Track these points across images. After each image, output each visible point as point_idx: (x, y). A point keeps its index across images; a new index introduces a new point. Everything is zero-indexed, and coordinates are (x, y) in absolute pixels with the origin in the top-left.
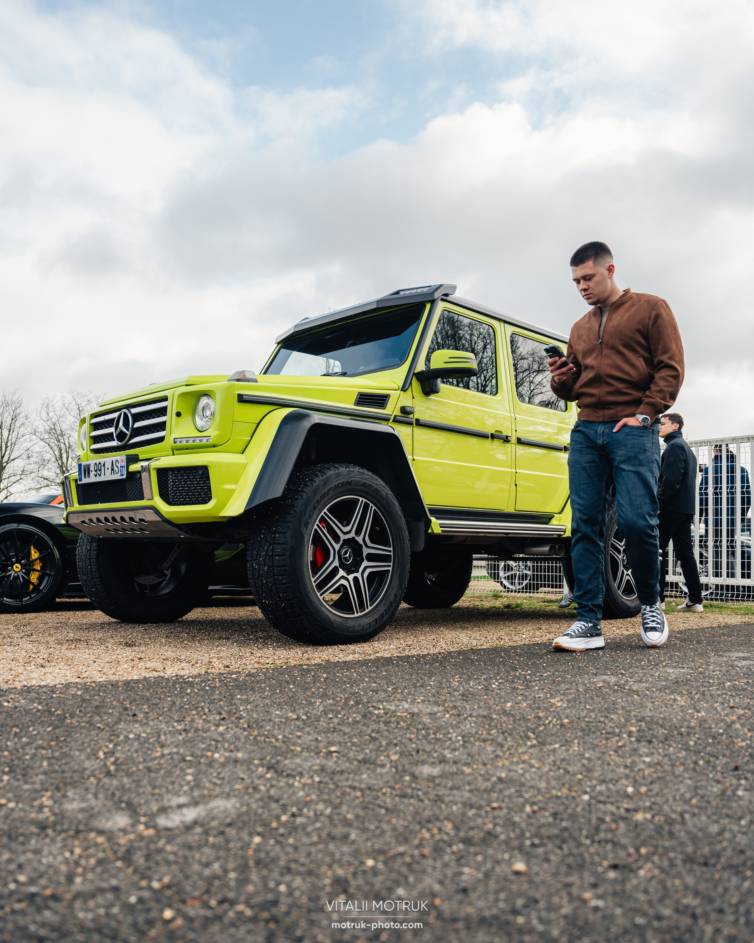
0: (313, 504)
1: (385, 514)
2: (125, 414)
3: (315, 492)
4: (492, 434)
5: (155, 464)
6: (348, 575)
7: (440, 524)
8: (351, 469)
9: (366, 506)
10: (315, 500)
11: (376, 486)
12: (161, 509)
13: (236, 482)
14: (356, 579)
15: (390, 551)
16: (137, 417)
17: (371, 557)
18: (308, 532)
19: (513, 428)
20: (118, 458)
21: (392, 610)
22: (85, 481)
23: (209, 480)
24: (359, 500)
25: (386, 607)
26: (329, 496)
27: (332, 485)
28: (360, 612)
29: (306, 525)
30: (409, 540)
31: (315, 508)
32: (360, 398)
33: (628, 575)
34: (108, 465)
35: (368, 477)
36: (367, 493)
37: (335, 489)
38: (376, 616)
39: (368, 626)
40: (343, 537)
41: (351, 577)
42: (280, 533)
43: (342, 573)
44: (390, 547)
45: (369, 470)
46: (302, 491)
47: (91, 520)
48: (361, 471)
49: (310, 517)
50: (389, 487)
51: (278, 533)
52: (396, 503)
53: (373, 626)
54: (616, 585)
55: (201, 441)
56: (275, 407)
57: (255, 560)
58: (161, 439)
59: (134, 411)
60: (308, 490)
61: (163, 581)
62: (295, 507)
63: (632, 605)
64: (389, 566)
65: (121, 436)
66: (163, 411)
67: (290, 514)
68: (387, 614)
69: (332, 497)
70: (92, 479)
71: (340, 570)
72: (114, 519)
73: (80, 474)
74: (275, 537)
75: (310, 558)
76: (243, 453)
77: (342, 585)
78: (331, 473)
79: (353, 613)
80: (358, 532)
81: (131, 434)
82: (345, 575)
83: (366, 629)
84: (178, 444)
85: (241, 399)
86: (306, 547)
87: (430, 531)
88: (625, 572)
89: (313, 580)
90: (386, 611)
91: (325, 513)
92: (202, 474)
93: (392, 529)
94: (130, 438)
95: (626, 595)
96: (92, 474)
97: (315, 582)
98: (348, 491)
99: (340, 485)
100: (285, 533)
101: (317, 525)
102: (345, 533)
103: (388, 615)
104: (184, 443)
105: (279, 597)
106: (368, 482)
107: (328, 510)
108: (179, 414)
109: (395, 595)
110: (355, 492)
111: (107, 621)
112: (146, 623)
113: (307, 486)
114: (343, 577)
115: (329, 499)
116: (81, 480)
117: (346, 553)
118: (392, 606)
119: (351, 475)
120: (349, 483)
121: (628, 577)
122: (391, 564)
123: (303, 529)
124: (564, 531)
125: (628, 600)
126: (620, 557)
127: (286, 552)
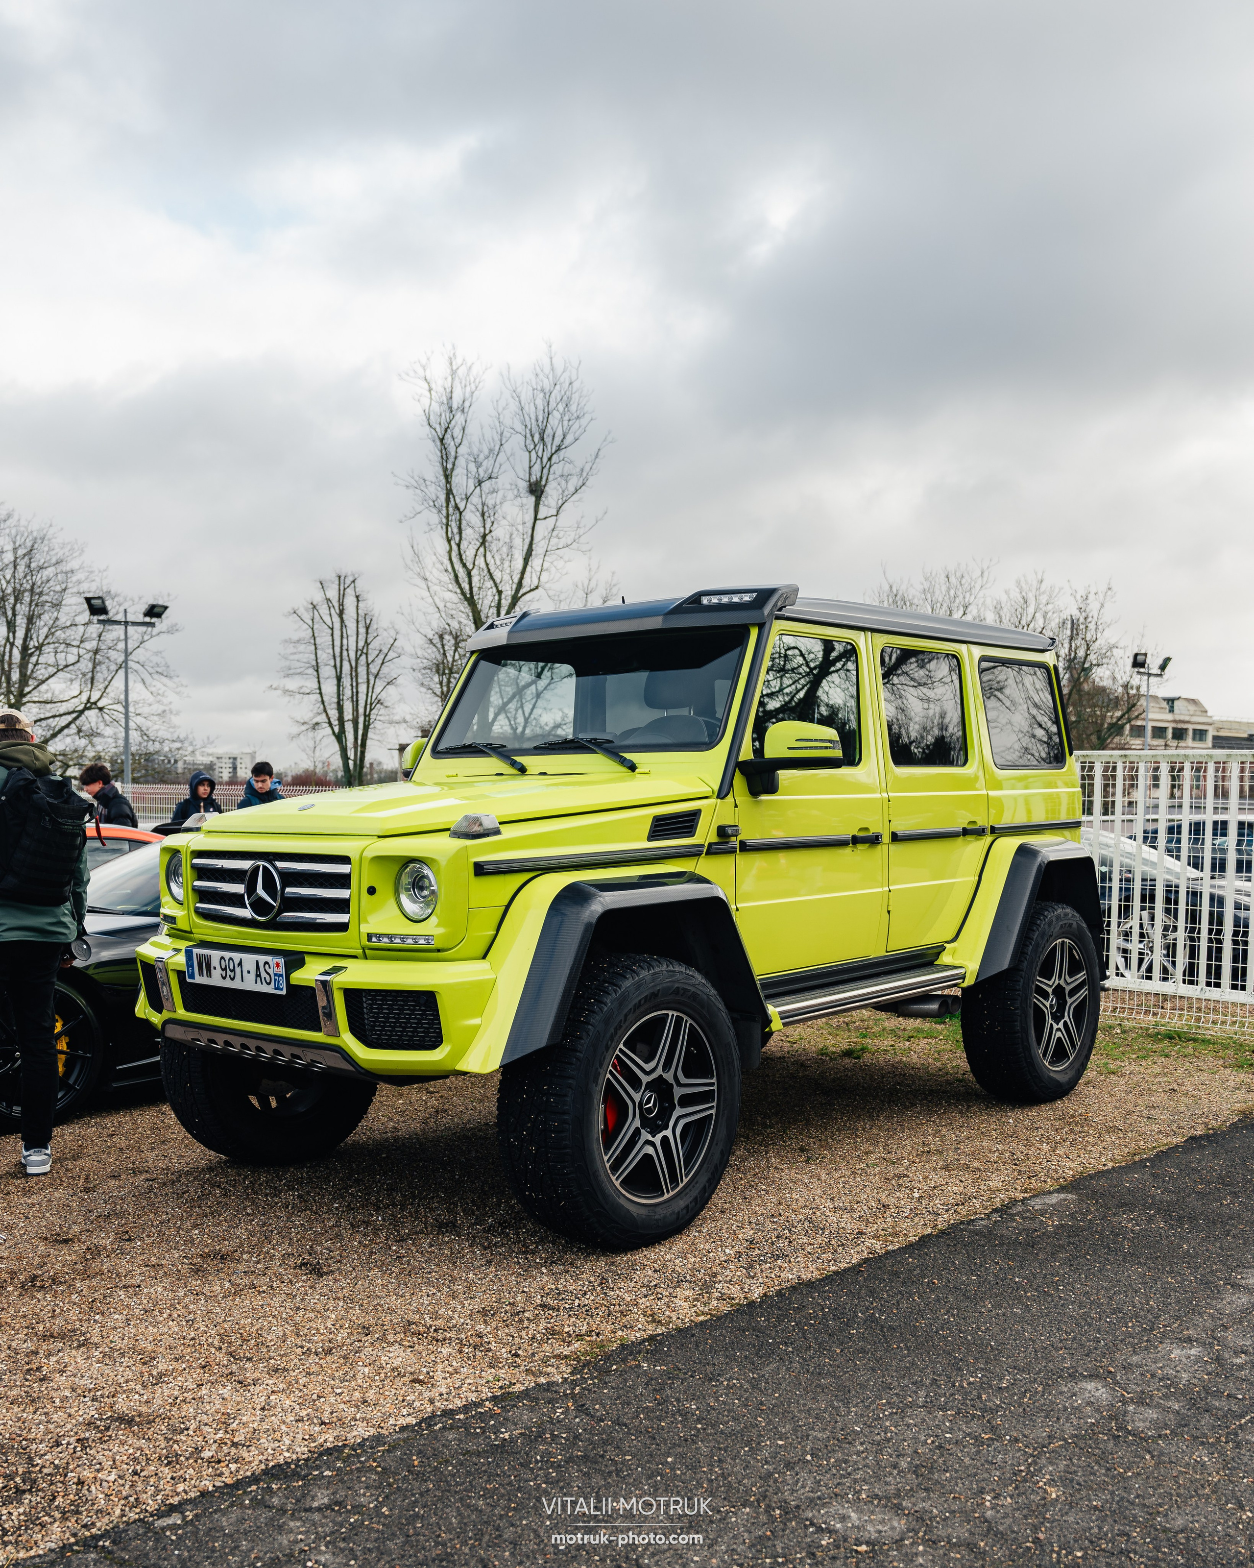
0: (604, 1041)
1: (707, 1029)
3: (608, 1020)
4: (854, 837)
5: (339, 981)
6: (654, 1136)
7: (780, 1014)
8: (657, 970)
9: (679, 1022)
10: (608, 1035)
11: (693, 989)
12: (353, 1052)
13: (479, 1014)
14: (665, 1140)
15: (712, 1085)
17: (686, 1100)
18: (598, 1087)
19: (886, 816)
20: (269, 957)
22: (200, 981)
23: (438, 1014)
24: (668, 1015)
25: (709, 1175)
26: (627, 1021)
27: (631, 1006)
28: (672, 1190)
29: (595, 1075)
31: (606, 1046)
32: (656, 826)
33: (1059, 1029)
34: (251, 965)
36: (679, 1002)
37: (635, 1011)
39: (685, 1211)
40: (645, 1079)
41: (657, 1140)
42: (556, 1095)
43: (646, 1136)
44: (713, 1078)
45: (682, 964)
46: (588, 1023)
47: (214, 1042)
49: (600, 1062)
51: (552, 1094)
54: (1040, 1052)
55: (415, 941)
56: (532, 876)
58: (343, 927)
59: (283, 866)
60: (596, 1019)
62: (577, 1051)
63: (1062, 1078)
64: (712, 1107)
65: (260, 905)
66: (343, 881)
67: (571, 1064)
68: (710, 1185)
69: (631, 1021)
70: (219, 981)
71: (643, 1131)
74: (548, 1100)
75: (601, 1125)
76: (484, 957)
77: (646, 1155)
78: (627, 983)
79: (662, 1195)
80: (667, 1066)
81: (279, 906)
82: (650, 1138)
83: (680, 1218)
84: (375, 942)
85: (480, 870)
86: (596, 1108)
87: (768, 1029)
88: (1055, 1026)
89: (606, 1158)
90: (709, 1180)
91: (620, 1050)
92: (425, 1004)
93: (716, 1049)
94: (280, 912)
95: (1054, 1064)
96: (215, 975)
97: (608, 1161)
98: (653, 1005)
99: (642, 1002)
100: (565, 1096)
101: (611, 1072)
102: (648, 1073)
103: (712, 1187)
104: (385, 943)
105: (555, 1192)
106: (682, 984)
107: (625, 1044)
108: (372, 891)
109: (722, 1152)
110: (663, 1005)
113: (594, 1012)
114: (647, 1142)
115: (626, 1028)
116: (192, 978)
118: (717, 1172)
119: (658, 979)
120: (654, 995)
121: (1059, 1034)
122: (715, 1104)
124: (963, 978)
125: (1058, 1071)
126: (1048, 1004)
127: (567, 1126)
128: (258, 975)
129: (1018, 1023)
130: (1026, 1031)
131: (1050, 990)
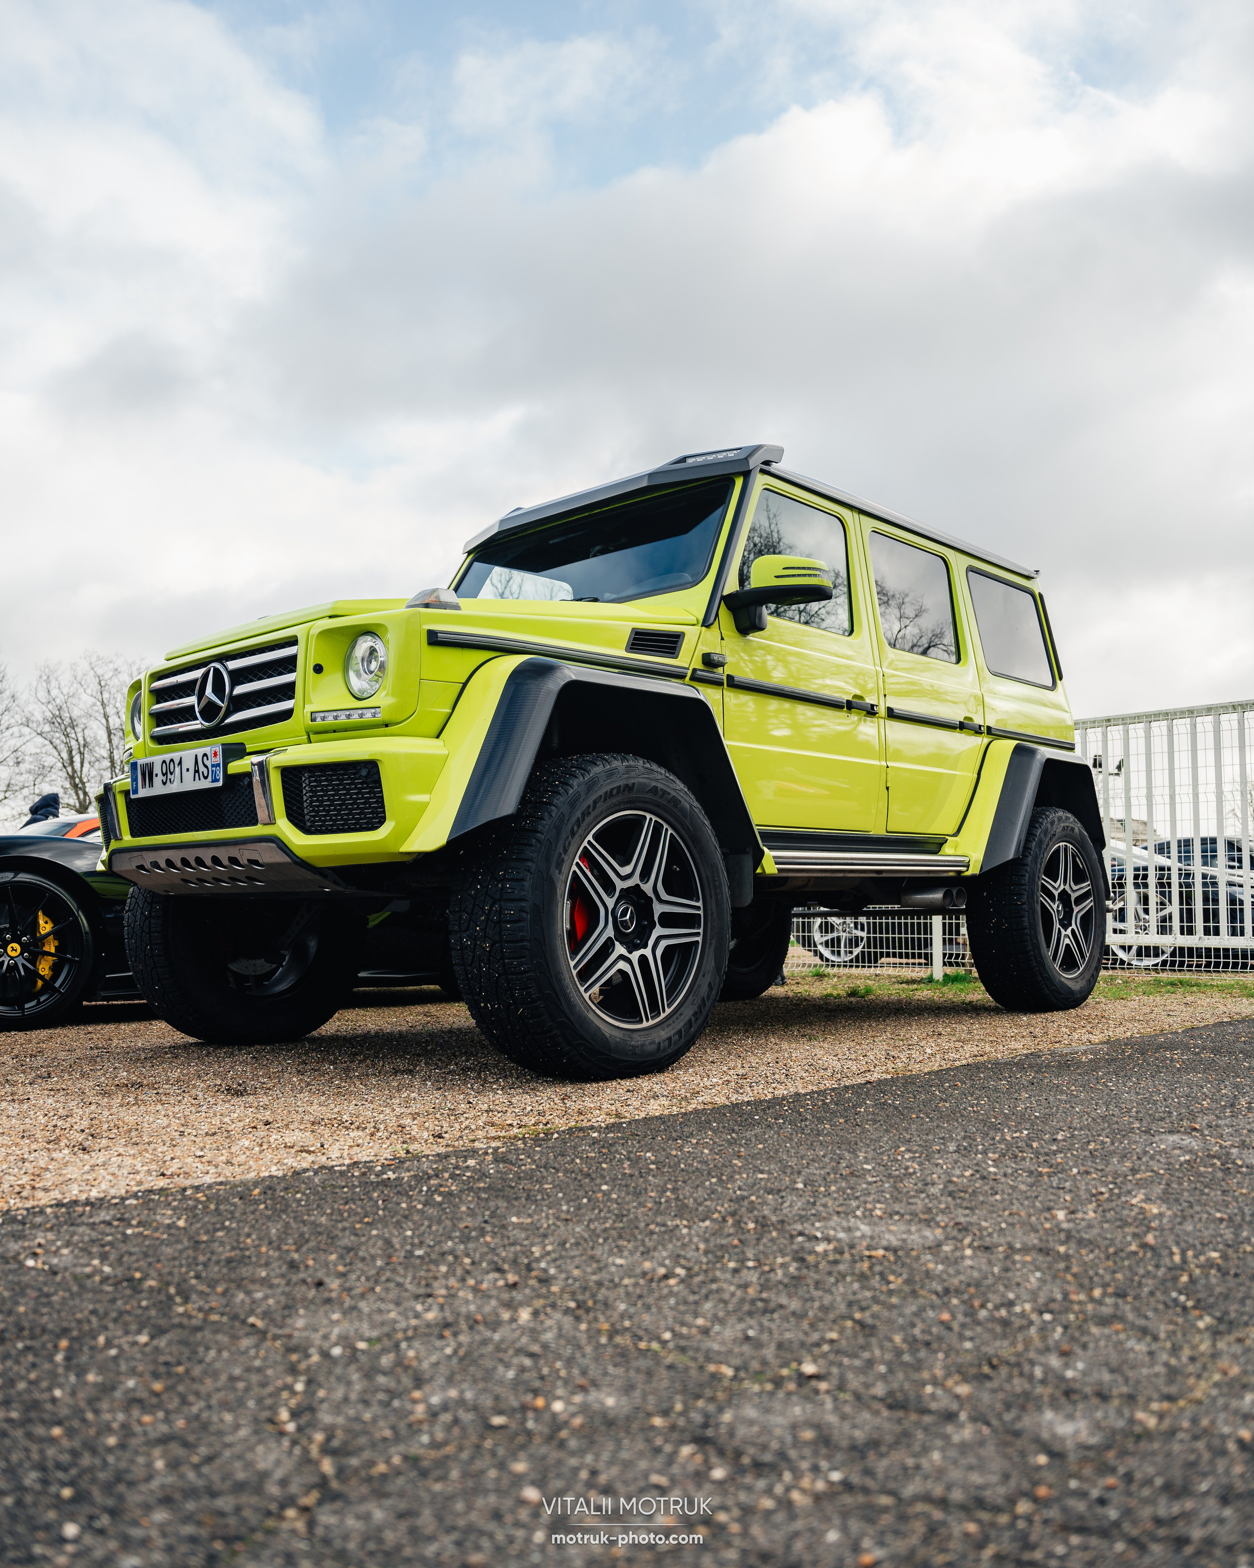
0: (569, 827)
1: (690, 842)
2: (217, 672)
3: (573, 804)
4: (848, 702)
5: (276, 760)
6: (630, 952)
7: (774, 857)
8: (631, 763)
9: (658, 828)
10: (574, 819)
11: (673, 793)
12: (290, 841)
13: (429, 790)
14: (643, 960)
15: (698, 908)
16: (239, 676)
17: (667, 920)
18: (562, 877)
19: (881, 689)
20: (207, 750)
21: (704, 1012)
22: (143, 793)
23: (380, 787)
24: (645, 817)
25: (696, 1008)
26: (597, 812)
27: (601, 792)
28: (653, 1018)
29: (559, 865)
30: (729, 888)
31: (573, 834)
32: (634, 639)
33: (1067, 936)
34: (189, 763)
35: (659, 777)
36: (658, 805)
37: (605, 799)
38: (679, 1024)
39: (667, 1043)
40: (620, 885)
41: (635, 956)
42: (513, 880)
43: (620, 949)
44: (698, 900)
45: (660, 764)
46: (551, 804)
47: (156, 865)
48: (648, 765)
49: (566, 851)
50: (693, 794)
51: (508, 880)
52: (707, 822)
53: (675, 1043)
54: (1050, 953)
55: (361, 716)
56: (493, 654)
57: (466, 931)
58: (287, 714)
59: (233, 665)
60: (559, 801)
61: (276, 969)
62: (537, 832)
63: (1075, 987)
64: (698, 934)
65: (209, 711)
66: (289, 664)
67: (531, 845)
68: (696, 1019)
69: (602, 813)
70: (158, 789)
71: (617, 943)
72: (200, 861)
73: (134, 780)
74: (503, 887)
75: (567, 926)
76: (438, 737)
77: (620, 971)
78: (597, 770)
79: (641, 1021)
80: (645, 875)
81: (228, 707)
82: (625, 953)
83: (664, 1050)
84: (319, 721)
85: (434, 639)
86: (560, 904)
87: (759, 871)
88: (1063, 932)
89: (572, 964)
90: (695, 1014)
91: (589, 842)
92: (367, 777)
93: (702, 868)
94: (228, 714)
95: (1064, 970)
96: (157, 781)
97: (575, 967)
98: (628, 802)
99: (615, 792)
100: (523, 880)
101: (577, 864)
102: (623, 878)
103: (699, 1022)
104: (330, 720)
105: (512, 996)
106: (660, 786)
107: (595, 837)
108: (318, 669)
109: (710, 985)
110: (639, 805)
111: (180, 1042)
112: (251, 1045)
113: (558, 793)
114: (622, 957)
115: (596, 817)
116: (135, 791)
117: (624, 913)
118: (705, 1005)
119: (633, 774)
120: (629, 788)
121: (1067, 941)
122: (701, 931)
123: (554, 871)
124: (968, 867)
125: (1069, 978)
126: (1055, 907)
127: (525, 915)
128: (197, 771)
129: (1026, 919)
130: (1033, 927)
131: (1056, 893)
